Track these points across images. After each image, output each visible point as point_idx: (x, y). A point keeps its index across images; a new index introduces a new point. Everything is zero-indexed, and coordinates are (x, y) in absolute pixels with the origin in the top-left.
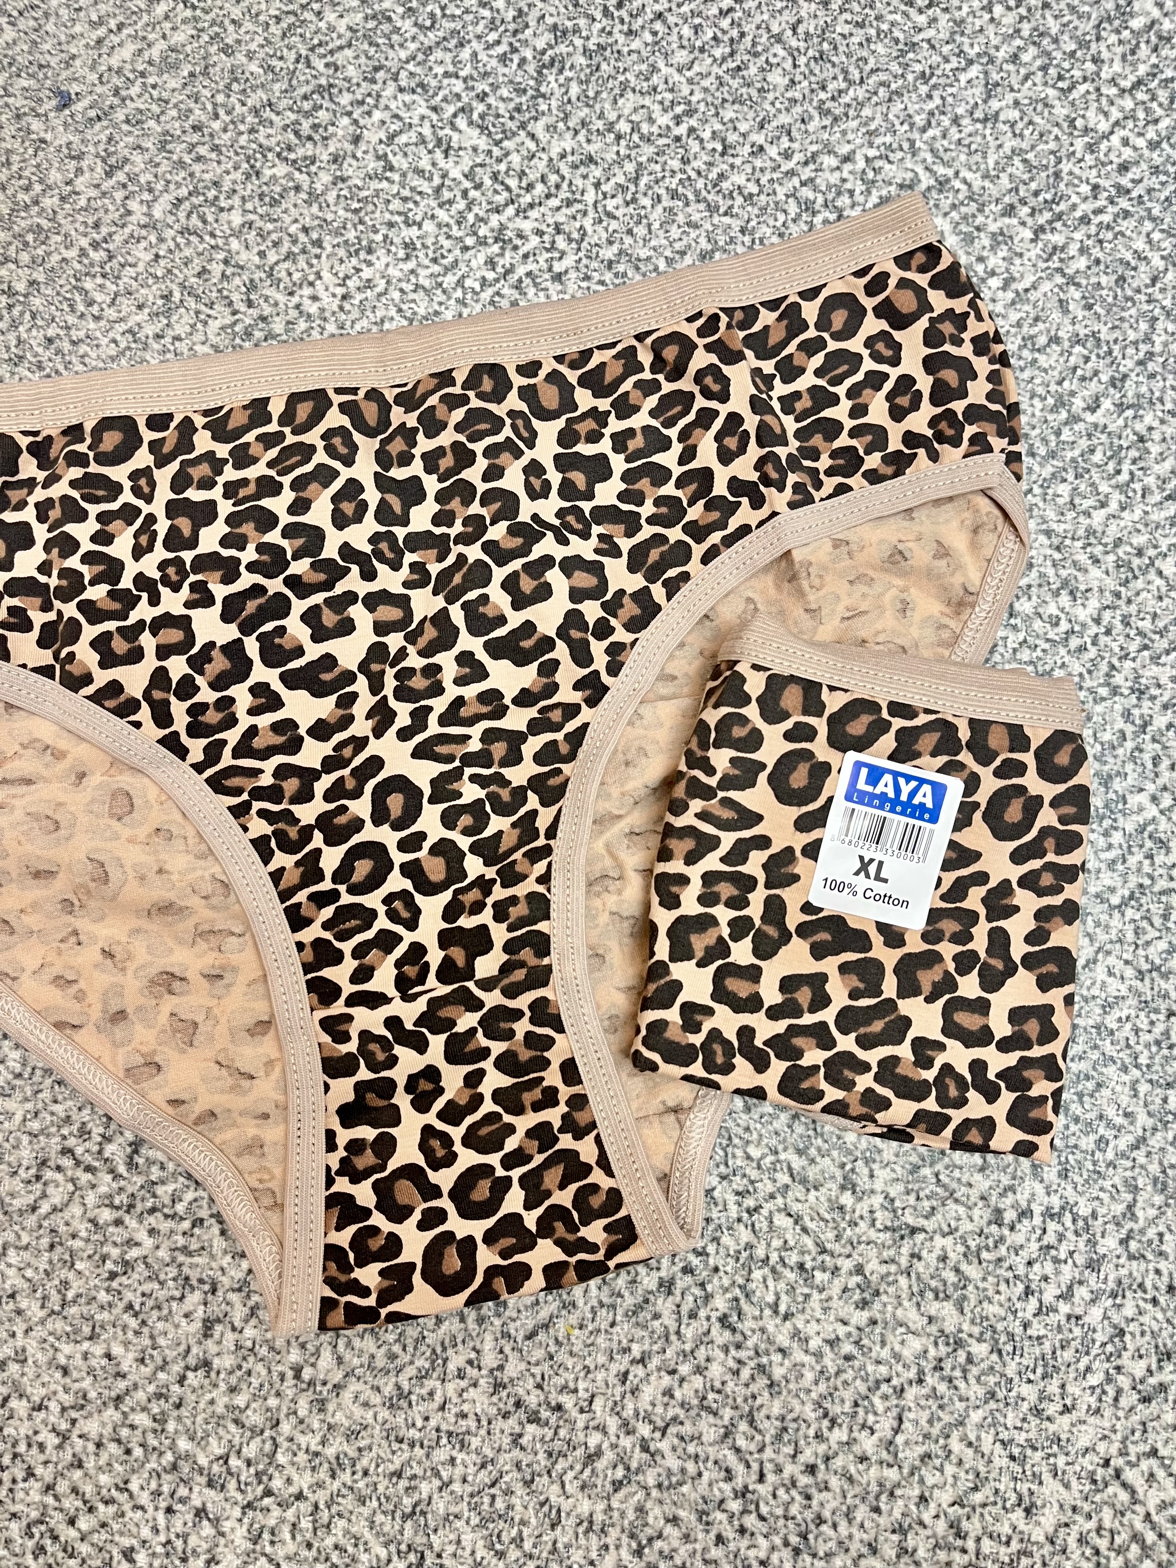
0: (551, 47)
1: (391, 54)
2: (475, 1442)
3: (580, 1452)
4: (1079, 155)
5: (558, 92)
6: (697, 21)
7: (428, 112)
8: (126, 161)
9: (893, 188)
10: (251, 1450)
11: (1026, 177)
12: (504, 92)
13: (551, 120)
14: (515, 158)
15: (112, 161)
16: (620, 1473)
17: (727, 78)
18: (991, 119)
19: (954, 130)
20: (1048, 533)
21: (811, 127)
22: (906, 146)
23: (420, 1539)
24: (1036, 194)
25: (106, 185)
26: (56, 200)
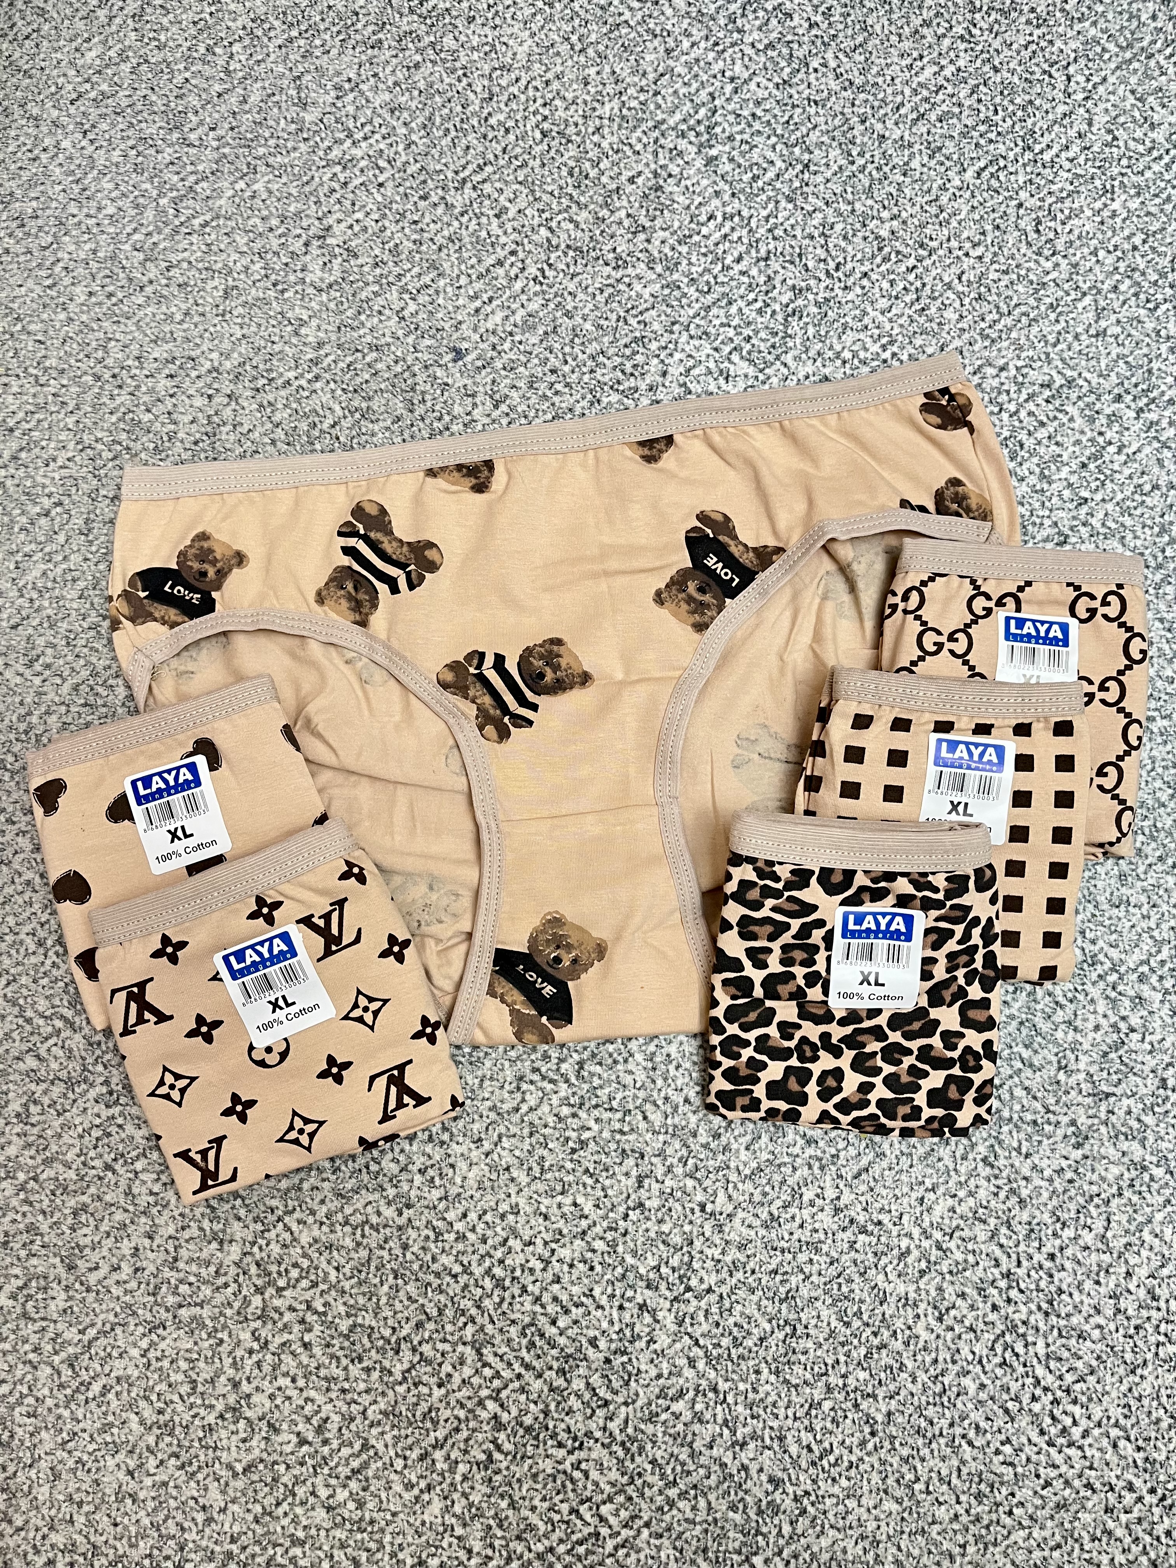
0: (792, 301)
1: (682, 312)
2: (825, 1248)
3: (896, 1252)
4: (1164, 356)
5: (800, 333)
6: (892, 277)
7: (711, 352)
8: (507, 396)
9: (1036, 387)
10: (675, 1262)
11: (1128, 374)
12: (762, 335)
13: (796, 353)
14: (774, 380)
15: (497, 397)
16: (923, 1265)
17: (916, 317)
18: (1101, 334)
19: (1076, 344)
20: (1161, 620)
21: (976, 348)
22: (1043, 357)
23: (792, 1316)
24: (1136, 385)
25: (496, 414)
26: (461, 426)
